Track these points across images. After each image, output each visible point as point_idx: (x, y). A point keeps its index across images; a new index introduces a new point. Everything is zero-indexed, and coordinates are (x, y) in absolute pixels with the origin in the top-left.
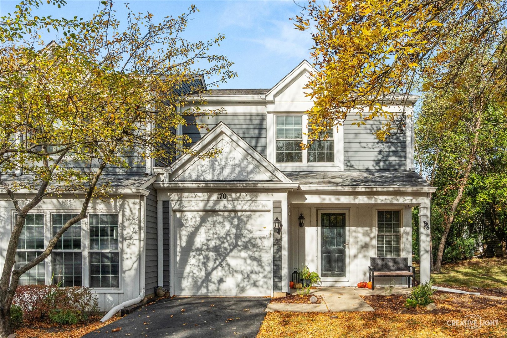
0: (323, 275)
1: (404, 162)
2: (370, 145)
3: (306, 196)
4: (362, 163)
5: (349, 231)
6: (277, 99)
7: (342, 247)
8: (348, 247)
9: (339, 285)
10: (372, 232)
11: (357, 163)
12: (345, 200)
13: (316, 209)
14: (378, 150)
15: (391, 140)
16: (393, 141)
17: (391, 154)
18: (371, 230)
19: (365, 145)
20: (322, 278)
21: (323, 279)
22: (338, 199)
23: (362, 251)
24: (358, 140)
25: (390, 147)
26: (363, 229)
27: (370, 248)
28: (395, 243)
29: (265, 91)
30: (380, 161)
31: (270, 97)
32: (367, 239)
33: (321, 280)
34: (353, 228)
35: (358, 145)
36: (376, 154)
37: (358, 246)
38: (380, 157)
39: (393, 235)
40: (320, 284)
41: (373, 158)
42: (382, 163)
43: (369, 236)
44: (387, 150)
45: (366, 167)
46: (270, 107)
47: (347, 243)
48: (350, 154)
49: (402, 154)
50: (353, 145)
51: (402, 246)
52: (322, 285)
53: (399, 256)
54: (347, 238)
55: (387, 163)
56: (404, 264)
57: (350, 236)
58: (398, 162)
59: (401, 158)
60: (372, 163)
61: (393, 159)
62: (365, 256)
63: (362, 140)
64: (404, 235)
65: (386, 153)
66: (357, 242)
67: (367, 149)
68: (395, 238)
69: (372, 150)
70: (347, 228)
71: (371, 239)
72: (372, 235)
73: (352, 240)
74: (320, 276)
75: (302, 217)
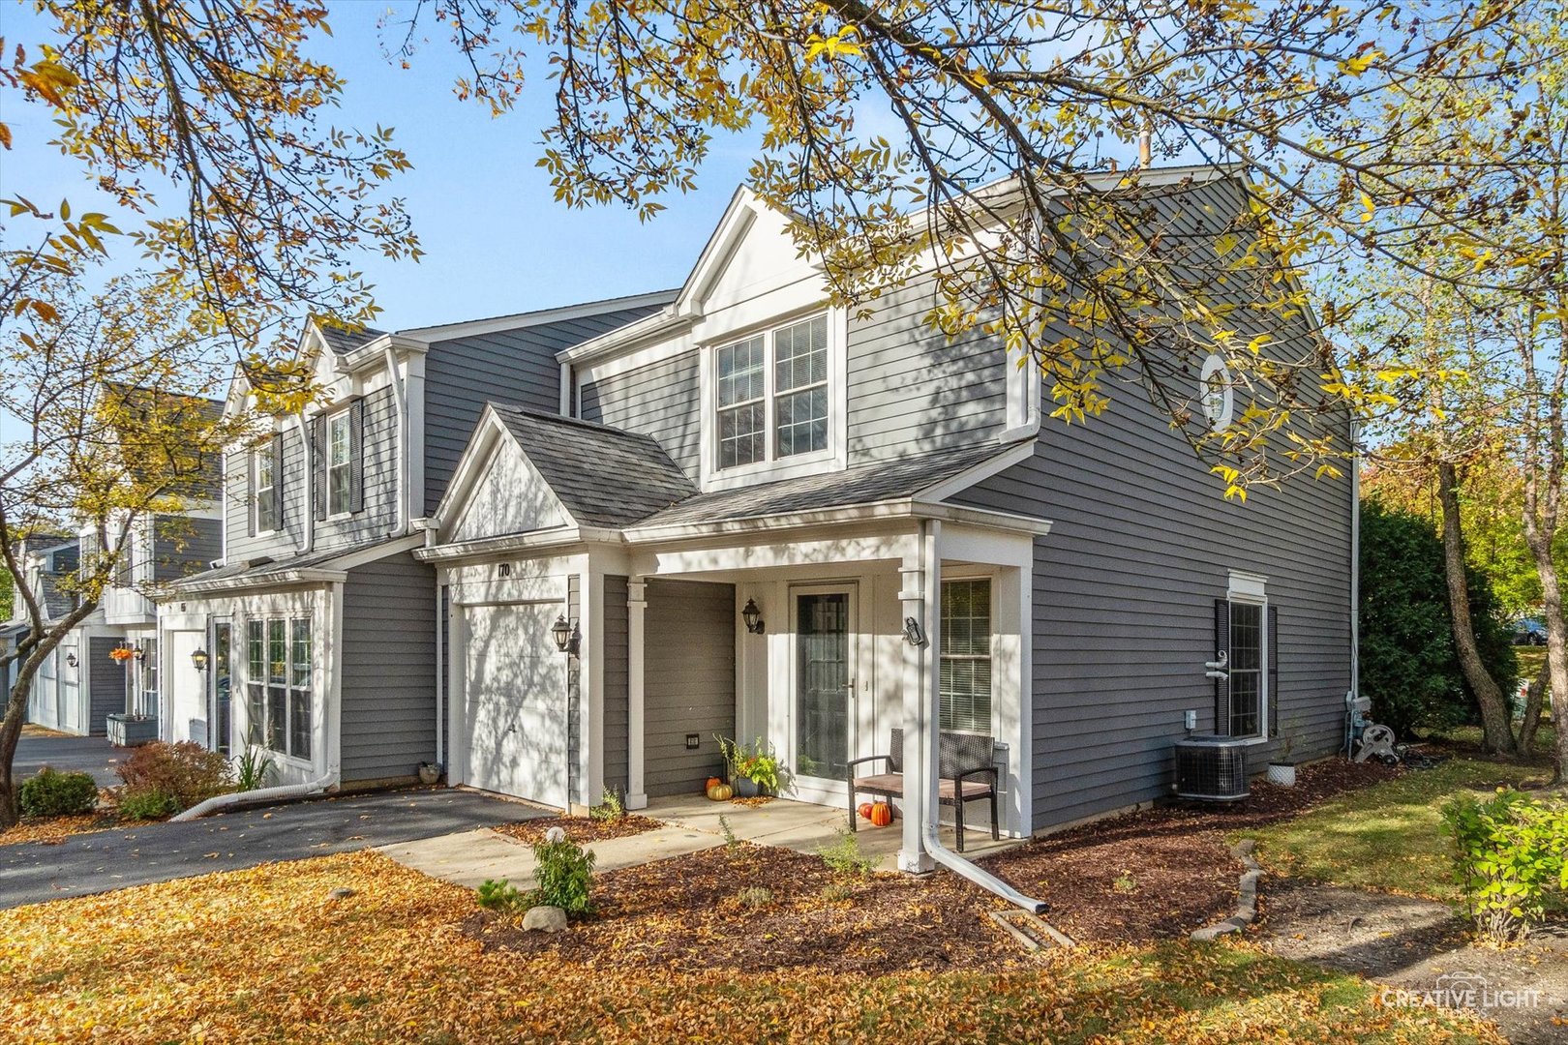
0: (802, 770)
1: (998, 415)
2: (909, 379)
3: (659, 556)
4: (889, 438)
5: (856, 645)
6: (708, 308)
8: (854, 695)
11: (879, 440)
12: (728, 560)
13: (786, 584)
14: (931, 388)
15: (966, 349)
16: (972, 352)
17: (965, 394)
19: (895, 382)
20: (797, 777)
21: (799, 780)
22: (715, 561)
23: (889, 709)
24: (878, 372)
25: (960, 374)
28: (979, 688)
29: (674, 296)
30: (934, 423)
31: (686, 309)
33: (796, 783)
35: (879, 386)
36: (925, 402)
37: (879, 694)
38: (935, 413)
39: (974, 661)
40: (794, 791)
41: (918, 418)
42: (939, 431)
44: (954, 383)
45: (900, 448)
46: (700, 332)
47: (850, 682)
48: (863, 416)
49: (994, 388)
50: (869, 388)
51: (993, 697)
52: (799, 798)
53: (989, 728)
55: (954, 426)
57: (858, 663)
58: (982, 417)
59: (993, 402)
60: (915, 433)
61: (971, 412)
63: (889, 370)
65: (951, 397)
66: (873, 683)
67: (903, 394)
68: (980, 670)
69: (915, 394)
70: (852, 637)
73: (864, 675)
74: (793, 770)
75: (752, 608)
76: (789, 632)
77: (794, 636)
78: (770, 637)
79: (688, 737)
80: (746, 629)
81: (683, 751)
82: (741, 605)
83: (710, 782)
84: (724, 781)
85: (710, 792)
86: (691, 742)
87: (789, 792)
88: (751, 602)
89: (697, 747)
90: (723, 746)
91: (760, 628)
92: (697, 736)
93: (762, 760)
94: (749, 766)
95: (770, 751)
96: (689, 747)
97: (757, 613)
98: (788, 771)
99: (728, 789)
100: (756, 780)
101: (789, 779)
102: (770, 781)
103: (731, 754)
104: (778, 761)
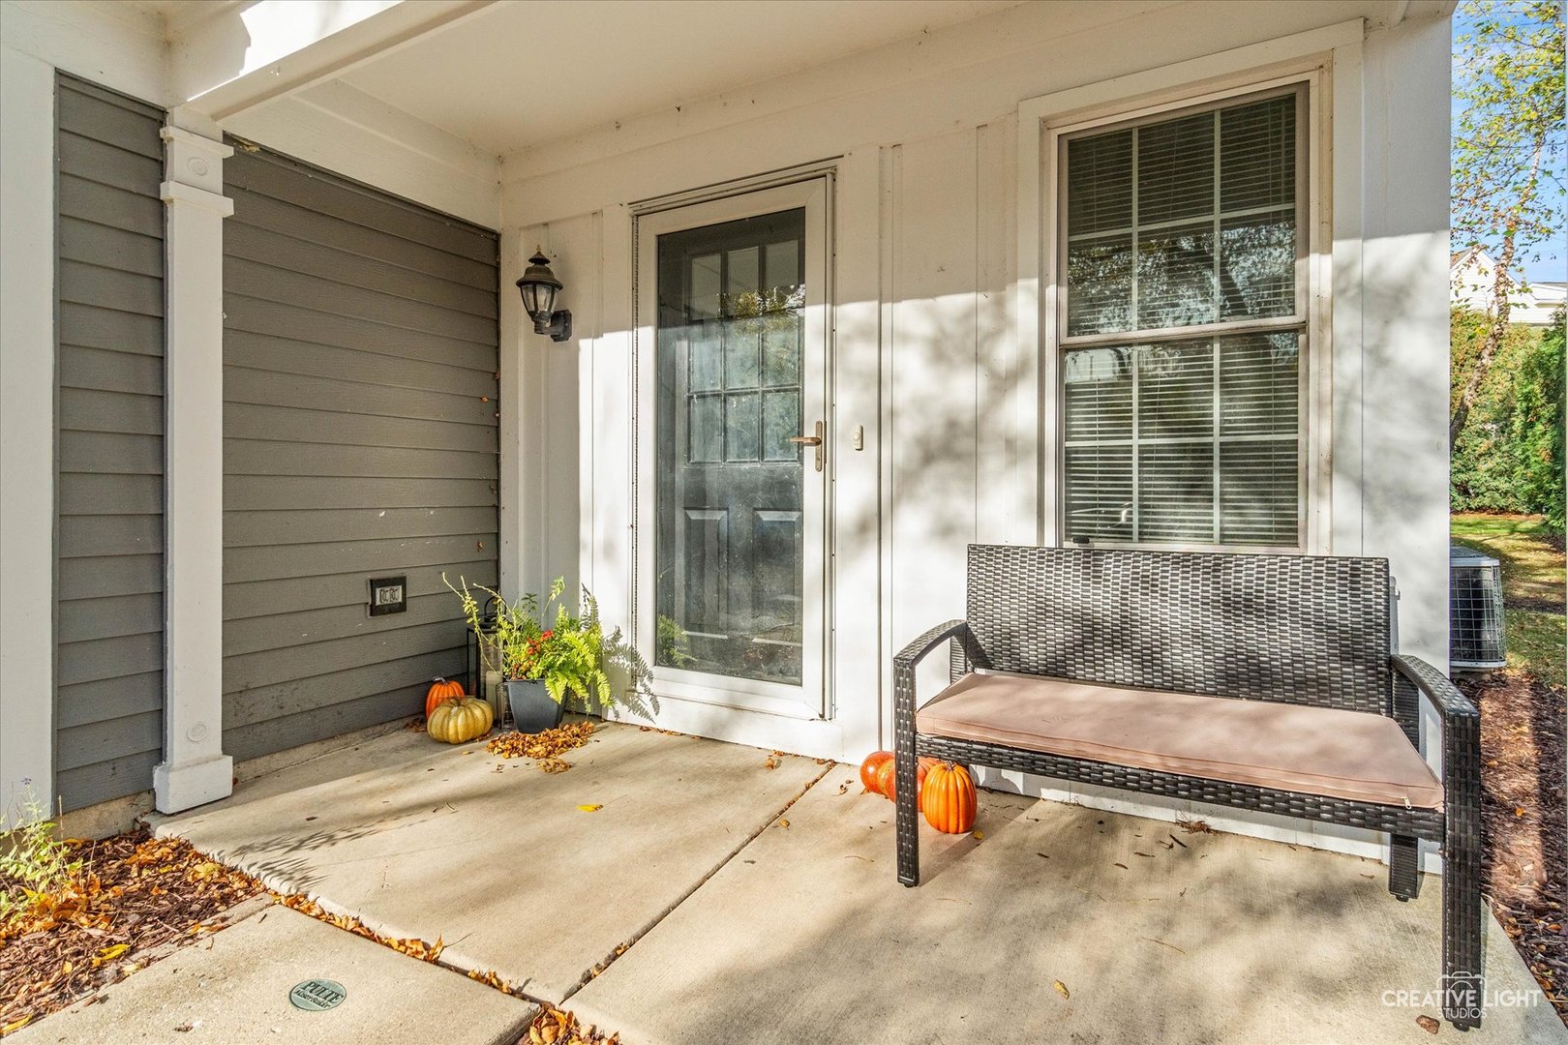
0: (664, 653)
5: (830, 332)
7: (776, 462)
8: (822, 462)
9: (753, 736)
10: (1003, 321)
13: (628, 211)
18: (1000, 303)
20: (657, 671)
21: (664, 681)
23: (929, 484)
26: (932, 313)
27: (993, 463)
28: (1242, 409)
32: (965, 389)
33: (654, 687)
34: (855, 313)
39: (1224, 337)
40: (649, 708)
43: (978, 359)
47: (810, 432)
51: (1316, 434)
52: (661, 722)
53: (1288, 531)
54: (813, 388)
56: (1324, 626)
57: (839, 376)
62: (946, 531)
64: (1345, 321)
66: (882, 419)
68: (1239, 357)
70: (814, 314)
71: (1004, 383)
72: (1005, 353)
73: (850, 404)
74: (646, 653)
75: (540, 275)
76: (636, 323)
77: (647, 334)
78: (585, 345)
79: (375, 584)
80: (526, 323)
81: (363, 622)
82: (514, 265)
83: (436, 692)
84: (472, 686)
85: (436, 719)
86: (384, 596)
87: (635, 708)
88: (539, 261)
89: (401, 608)
90: (469, 604)
91: (559, 324)
92: (401, 581)
93: (568, 636)
94: (537, 652)
95: (584, 610)
96: (375, 610)
97: (555, 287)
98: (634, 656)
99: (480, 713)
100: (555, 690)
101: (634, 676)
102: (592, 687)
103: (488, 623)
104: (606, 633)
